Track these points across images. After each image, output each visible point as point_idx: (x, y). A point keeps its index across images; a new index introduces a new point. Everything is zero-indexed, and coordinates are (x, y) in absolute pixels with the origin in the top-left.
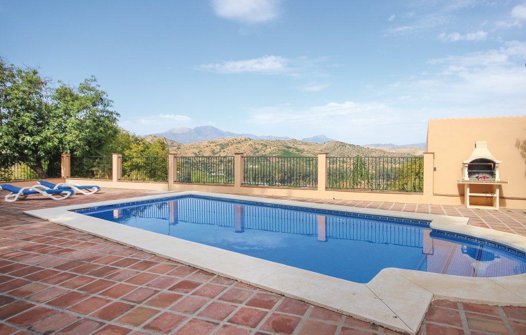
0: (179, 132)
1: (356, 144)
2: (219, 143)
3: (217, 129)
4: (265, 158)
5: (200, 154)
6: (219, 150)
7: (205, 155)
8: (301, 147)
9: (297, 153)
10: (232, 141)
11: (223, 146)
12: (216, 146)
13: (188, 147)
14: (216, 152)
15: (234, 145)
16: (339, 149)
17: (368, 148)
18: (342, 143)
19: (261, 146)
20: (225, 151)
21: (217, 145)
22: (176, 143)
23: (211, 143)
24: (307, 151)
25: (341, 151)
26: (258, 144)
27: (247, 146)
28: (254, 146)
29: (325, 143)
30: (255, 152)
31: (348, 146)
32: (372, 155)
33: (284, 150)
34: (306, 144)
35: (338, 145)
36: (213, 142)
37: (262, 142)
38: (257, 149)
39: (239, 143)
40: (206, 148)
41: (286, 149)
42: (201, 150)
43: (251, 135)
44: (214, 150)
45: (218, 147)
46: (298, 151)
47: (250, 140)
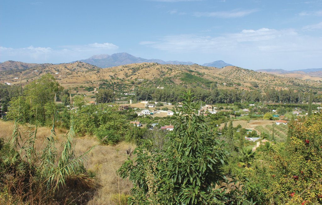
0: (100, 58)
1: (250, 69)
2: (132, 67)
3: (130, 55)
4: (170, 80)
5: (115, 77)
6: (131, 74)
7: (120, 77)
8: (202, 71)
9: (198, 76)
10: (142, 66)
11: (135, 70)
12: (128, 70)
13: (106, 71)
14: (128, 75)
15: (144, 69)
16: (235, 73)
17: (261, 73)
18: (238, 68)
19: (167, 70)
20: (136, 74)
21: (130, 69)
22: (97, 67)
23: (124, 67)
24: (207, 75)
25: (236, 74)
26: (164, 68)
27: (155, 69)
28: (161, 70)
29: (223, 68)
30: (161, 75)
31: (243, 71)
32: (264, 78)
33: (187, 74)
34: (206, 68)
35: (235, 70)
36: (126, 67)
37: (168, 67)
38: (163, 72)
39: (148, 67)
40: (121, 72)
41: (188, 72)
42: (116, 73)
43: (159, 60)
44: (127, 73)
45: (131, 71)
46: (200, 74)
47: (158, 64)
